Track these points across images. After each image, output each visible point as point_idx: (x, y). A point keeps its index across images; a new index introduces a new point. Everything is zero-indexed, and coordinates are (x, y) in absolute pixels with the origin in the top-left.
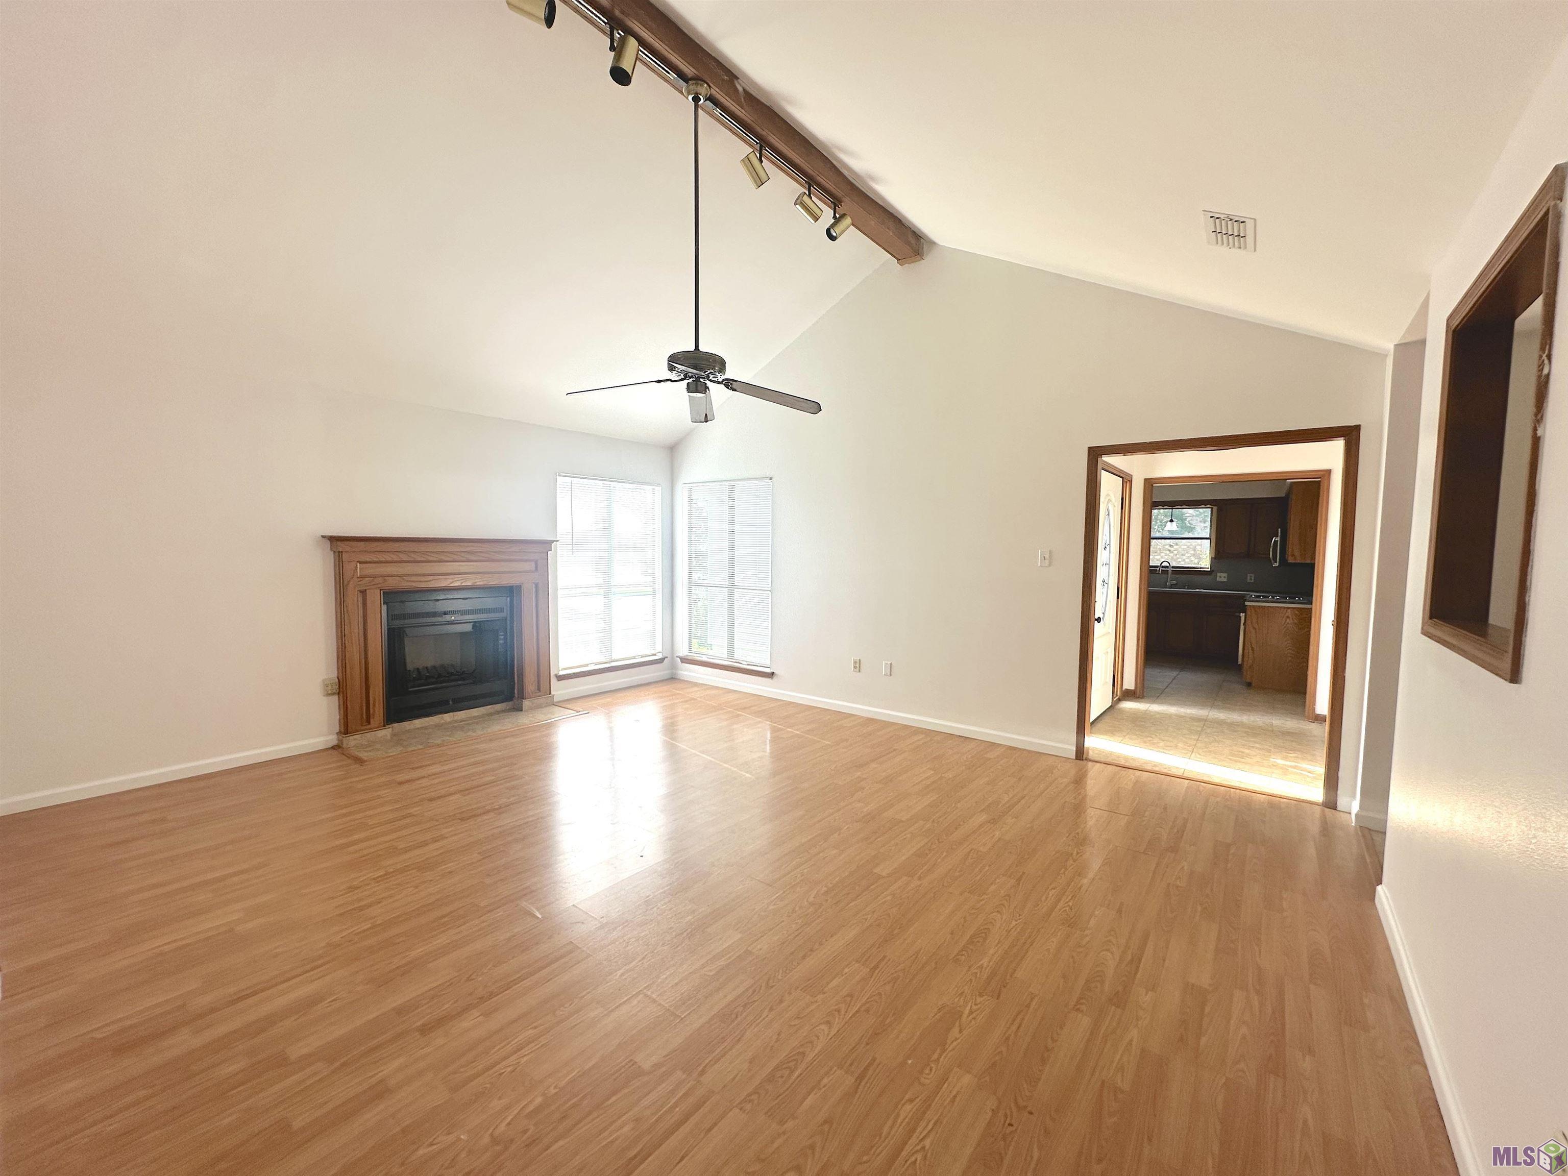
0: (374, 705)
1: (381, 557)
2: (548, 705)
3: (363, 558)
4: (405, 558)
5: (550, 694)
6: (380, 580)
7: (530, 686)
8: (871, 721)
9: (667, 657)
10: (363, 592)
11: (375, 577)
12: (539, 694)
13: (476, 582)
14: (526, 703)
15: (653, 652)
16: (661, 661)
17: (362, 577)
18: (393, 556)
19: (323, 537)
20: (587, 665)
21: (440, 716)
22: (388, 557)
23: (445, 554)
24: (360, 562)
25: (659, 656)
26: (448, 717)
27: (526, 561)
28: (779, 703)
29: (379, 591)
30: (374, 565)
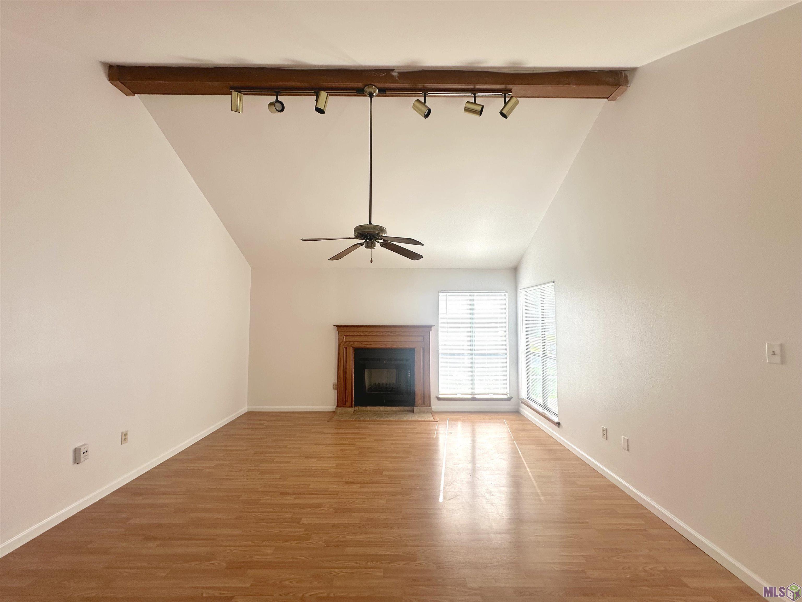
0: (348, 396)
1: (353, 334)
2: (427, 412)
3: (347, 334)
4: (362, 334)
5: (430, 407)
6: (352, 343)
7: (418, 400)
8: (614, 487)
9: (512, 398)
10: (346, 348)
11: (350, 342)
12: (424, 405)
13: (393, 346)
14: (416, 409)
15: (505, 393)
16: (509, 399)
17: (346, 342)
18: (357, 333)
19: (334, 326)
20: (456, 394)
21: (379, 407)
22: (355, 334)
23: (379, 332)
24: (346, 336)
25: (509, 396)
26: (382, 408)
27: (420, 336)
28: (561, 448)
29: (352, 348)
30: (350, 337)
